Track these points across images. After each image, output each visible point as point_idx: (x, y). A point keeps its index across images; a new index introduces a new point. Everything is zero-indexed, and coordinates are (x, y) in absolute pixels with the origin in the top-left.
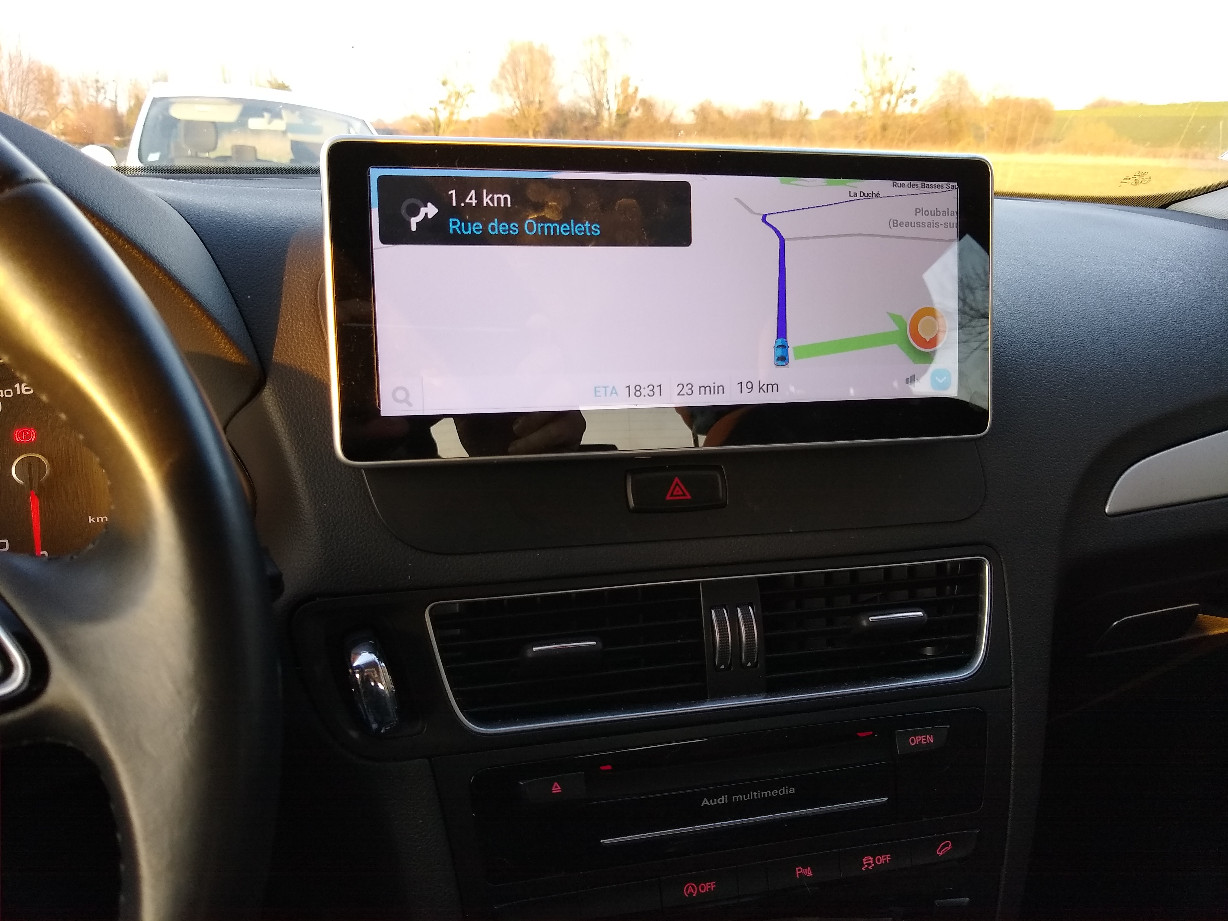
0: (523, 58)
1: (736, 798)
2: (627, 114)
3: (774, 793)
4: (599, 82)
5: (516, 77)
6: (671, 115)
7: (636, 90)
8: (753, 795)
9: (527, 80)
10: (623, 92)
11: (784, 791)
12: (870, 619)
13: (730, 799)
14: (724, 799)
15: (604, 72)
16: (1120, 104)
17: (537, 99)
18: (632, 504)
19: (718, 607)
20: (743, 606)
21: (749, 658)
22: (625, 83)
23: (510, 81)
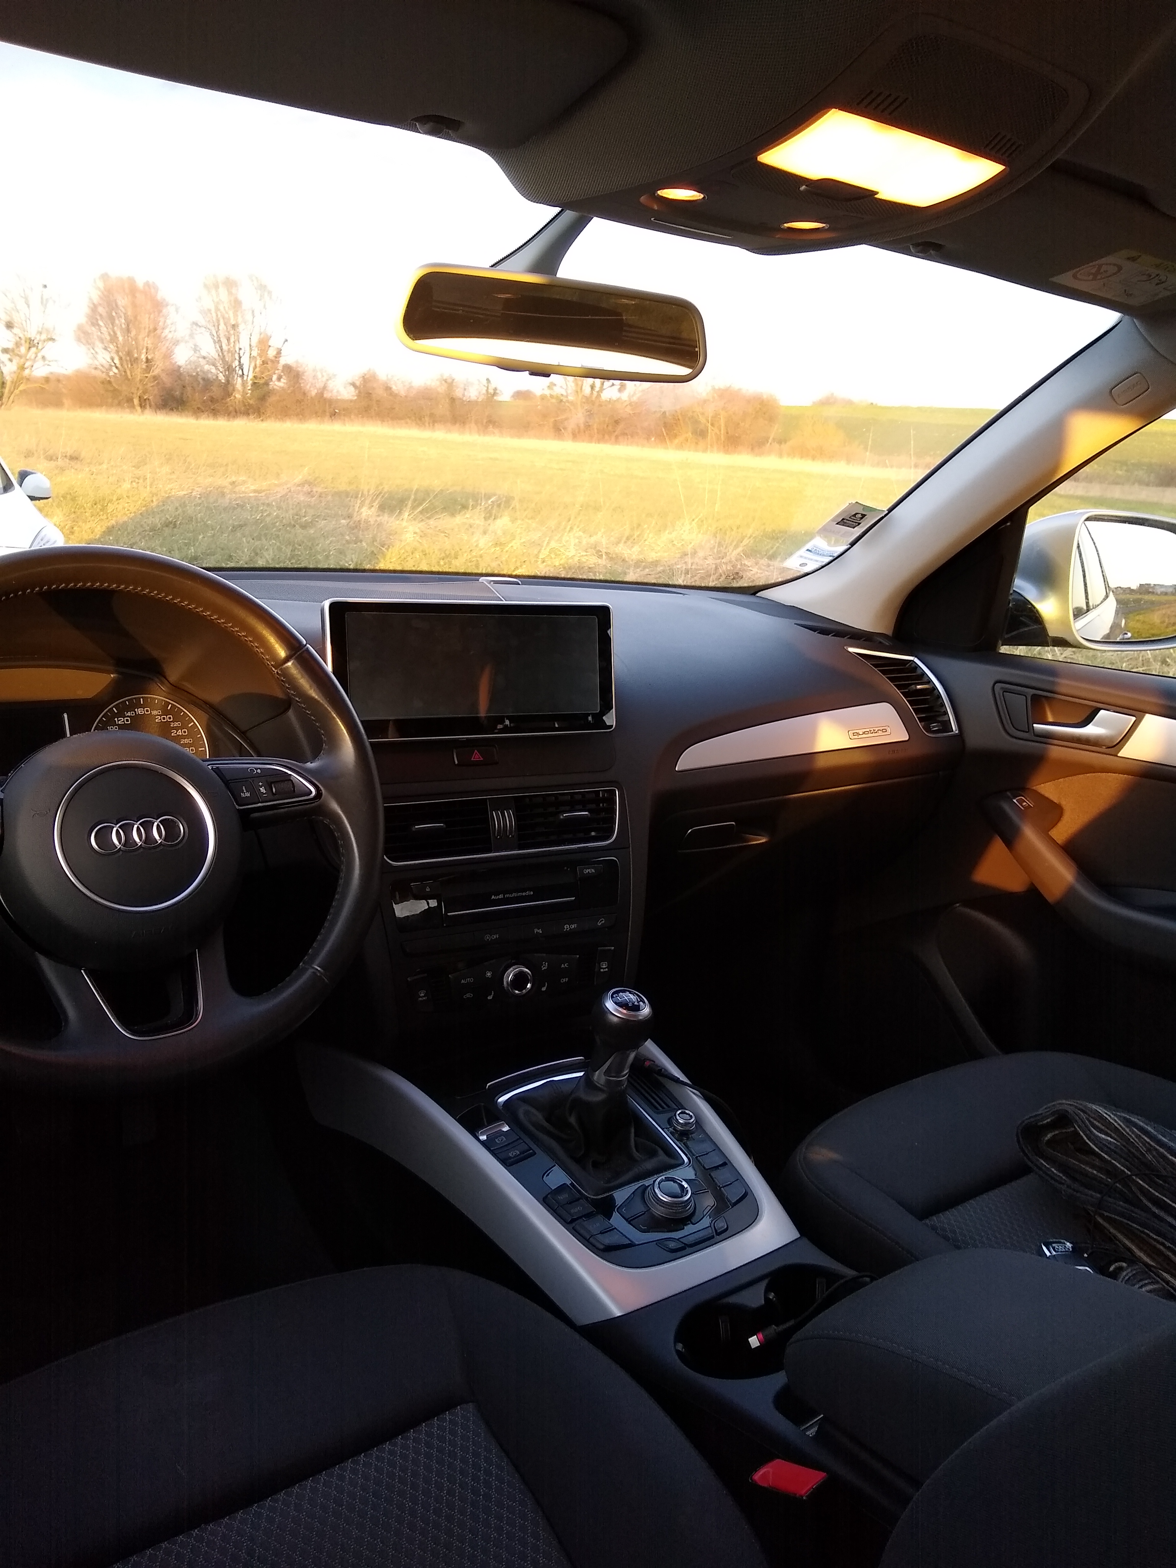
0: (122, 301)
1: (507, 896)
2: (267, 384)
3: (524, 894)
4: (228, 339)
5: (113, 324)
6: (325, 388)
7: (279, 352)
8: (514, 895)
9: (128, 331)
10: (260, 355)
11: (528, 893)
12: (564, 815)
13: (504, 896)
14: (501, 896)
15: (234, 327)
16: (850, 403)
17: (143, 357)
18: (456, 762)
19: (496, 810)
20: (507, 810)
21: (511, 833)
22: (264, 344)
23: (104, 329)
